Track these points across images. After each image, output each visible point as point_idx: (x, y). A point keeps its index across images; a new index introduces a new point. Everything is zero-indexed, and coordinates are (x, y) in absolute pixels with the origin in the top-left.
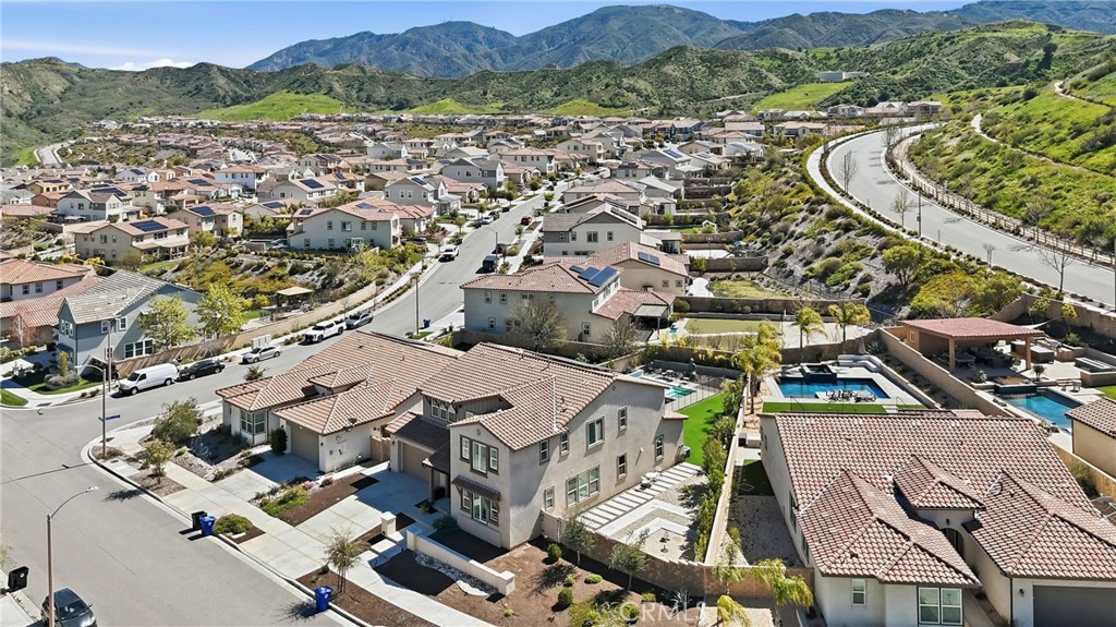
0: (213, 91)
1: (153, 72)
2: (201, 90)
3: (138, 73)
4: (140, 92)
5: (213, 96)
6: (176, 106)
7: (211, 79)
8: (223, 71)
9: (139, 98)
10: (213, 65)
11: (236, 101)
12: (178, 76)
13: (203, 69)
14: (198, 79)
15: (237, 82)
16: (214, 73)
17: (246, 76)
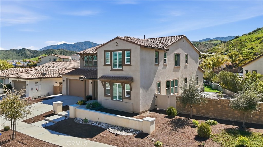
0: (26, 55)
1: (11, 50)
2: (23, 55)
3: (7, 51)
4: (7, 55)
5: (26, 56)
6: (16, 58)
7: (26, 52)
8: (29, 50)
9: (7, 56)
10: (26, 49)
11: (32, 57)
12: (17, 51)
13: (24, 50)
14: (22, 52)
15: (32, 53)
16: (26, 50)
17: (35, 51)
